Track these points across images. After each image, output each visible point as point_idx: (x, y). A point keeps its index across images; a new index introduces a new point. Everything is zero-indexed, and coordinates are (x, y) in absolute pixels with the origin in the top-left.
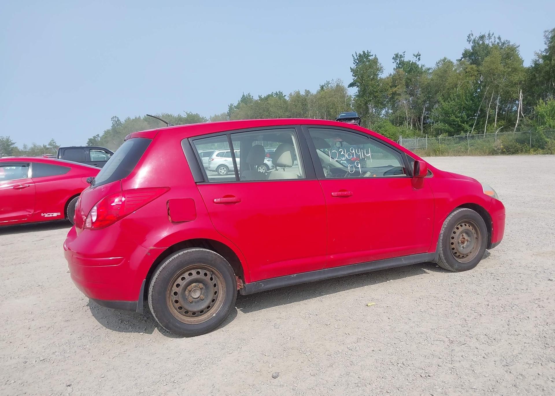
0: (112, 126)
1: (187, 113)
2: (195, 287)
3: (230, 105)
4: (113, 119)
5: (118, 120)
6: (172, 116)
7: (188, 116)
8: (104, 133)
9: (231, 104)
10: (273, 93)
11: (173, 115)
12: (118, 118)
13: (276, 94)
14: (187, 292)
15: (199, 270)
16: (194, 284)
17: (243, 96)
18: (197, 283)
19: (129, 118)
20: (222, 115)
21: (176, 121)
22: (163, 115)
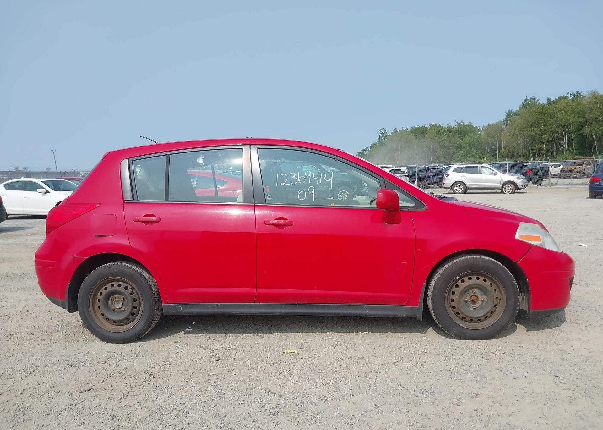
0: (378, 138)
1: (457, 123)
2: (117, 298)
3: (507, 112)
4: (380, 131)
5: (386, 132)
6: (440, 126)
7: (458, 126)
8: (371, 146)
9: (509, 110)
10: (568, 94)
11: (442, 126)
12: (386, 130)
13: (573, 95)
14: (110, 302)
15: (121, 283)
16: (117, 295)
17: (526, 100)
18: (119, 295)
19: (396, 130)
20: (497, 123)
21: (444, 131)
22: (431, 126)
